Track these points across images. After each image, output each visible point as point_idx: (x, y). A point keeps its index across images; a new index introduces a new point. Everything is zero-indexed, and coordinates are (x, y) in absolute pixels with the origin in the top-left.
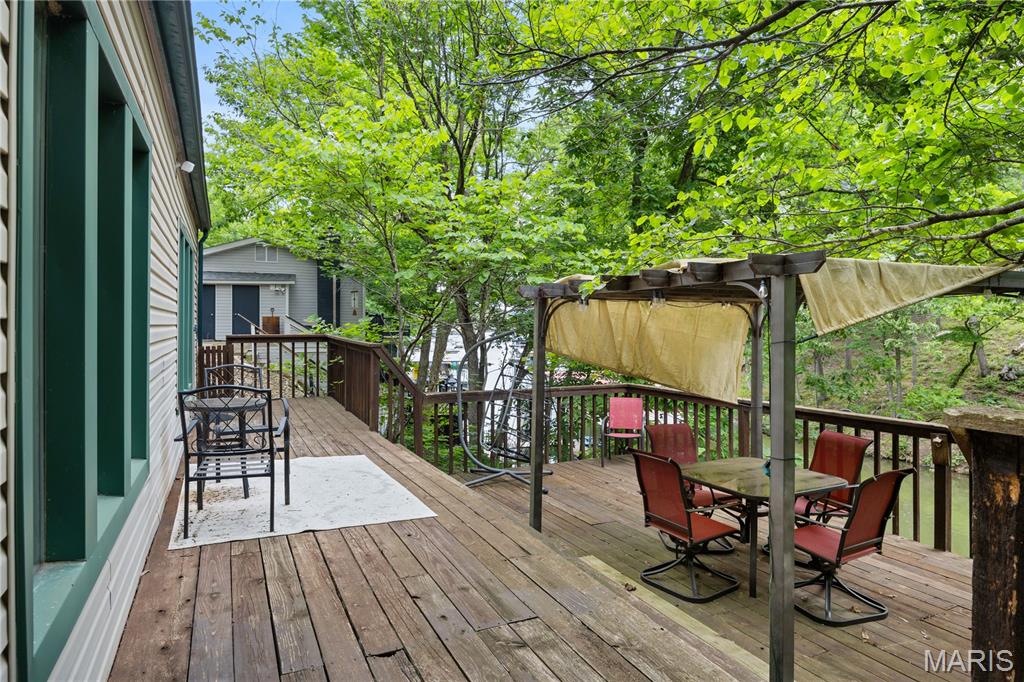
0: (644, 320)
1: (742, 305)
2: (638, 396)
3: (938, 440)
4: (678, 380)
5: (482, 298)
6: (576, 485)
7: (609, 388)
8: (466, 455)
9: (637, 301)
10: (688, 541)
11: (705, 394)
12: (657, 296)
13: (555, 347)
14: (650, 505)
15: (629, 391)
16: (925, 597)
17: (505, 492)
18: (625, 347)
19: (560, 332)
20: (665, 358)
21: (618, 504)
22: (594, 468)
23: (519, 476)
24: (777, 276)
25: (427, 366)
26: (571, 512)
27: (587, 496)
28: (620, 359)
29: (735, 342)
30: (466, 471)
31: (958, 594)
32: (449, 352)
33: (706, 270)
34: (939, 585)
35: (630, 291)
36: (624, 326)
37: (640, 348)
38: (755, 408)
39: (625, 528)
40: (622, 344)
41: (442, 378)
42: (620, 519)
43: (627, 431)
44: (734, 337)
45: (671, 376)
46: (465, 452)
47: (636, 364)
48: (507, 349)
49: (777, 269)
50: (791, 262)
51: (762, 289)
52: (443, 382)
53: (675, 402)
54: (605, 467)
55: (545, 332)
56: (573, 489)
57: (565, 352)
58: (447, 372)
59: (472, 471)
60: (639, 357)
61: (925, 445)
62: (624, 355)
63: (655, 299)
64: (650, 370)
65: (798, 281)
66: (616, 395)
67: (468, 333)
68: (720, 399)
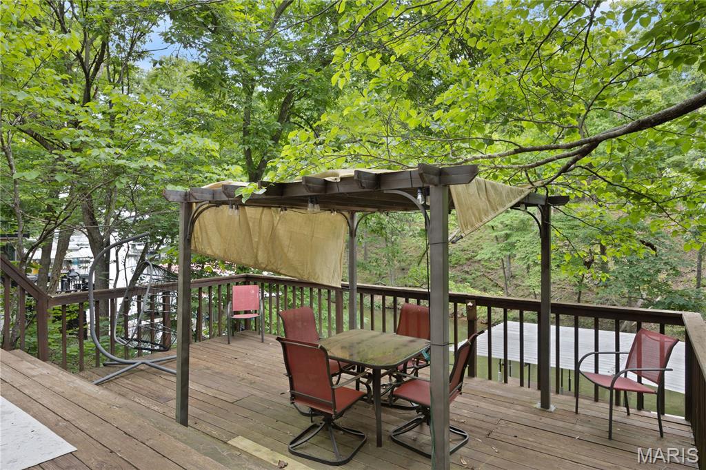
0: (275, 225)
1: (344, 213)
2: (255, 284)
3: (470, 304)
4: (301, 272)
5: (109, 204)
6: (210, 365)
7: (231, 278)
8: (98, 350)
9: (270, 207)
10: (332, 413)
11: (320, 281)
12: (312, 202)
13: (199, 247)
14: (295, 384)
15: (248, 280)
16: (482, 417)
17: (142, 382)
18: (261, 246)
19: (204, 234)
20: (291, 255)
21: (250, 377)
22: (222, 345)
23: (153, 364)
24: (436, 185)
25: (49, 263)
26: (211, 392)
27: (221, 373)
28: (256, 257)
29: (339, 241)
30: (98, 365)
31: (496, 409)
32: (71, 251)
33: (368, 179)
34: (483, 404)
35: (283, 197)
36: (260, 228)
37: (272, 248)
38: (352, 289)
39: (262, 400)
40: (258, 243)
41: (64, 271)
42: (254, 392)
43: (246, 312)
44: (338, 237)
45: (295, 269)
46: (97, 348)
47: (269, 261)
48: (129, 247)
49: (436, 179)
50: (447, 174)
51: (420, 197)
52: (65, 277)
53: (278, 286)
54: (231, 344)
55: (191, 234)
56: (208, 369)
57: (209, 252)
58: (68, 267)
59: (105, 365)
60: (271, 254)
61: (462, 308)
62: (260, 254)
63: (310, 205)
64: (281, 265)
65: (449, 190)
66: (237, 284)
67: (94, 235)
68: (330, 285)
